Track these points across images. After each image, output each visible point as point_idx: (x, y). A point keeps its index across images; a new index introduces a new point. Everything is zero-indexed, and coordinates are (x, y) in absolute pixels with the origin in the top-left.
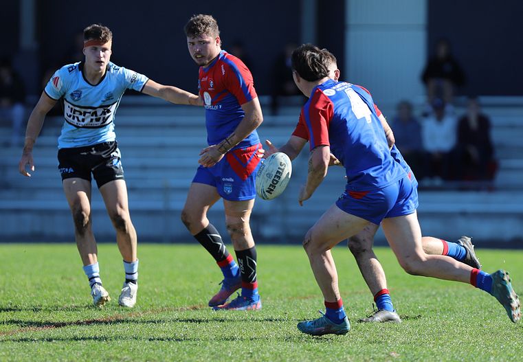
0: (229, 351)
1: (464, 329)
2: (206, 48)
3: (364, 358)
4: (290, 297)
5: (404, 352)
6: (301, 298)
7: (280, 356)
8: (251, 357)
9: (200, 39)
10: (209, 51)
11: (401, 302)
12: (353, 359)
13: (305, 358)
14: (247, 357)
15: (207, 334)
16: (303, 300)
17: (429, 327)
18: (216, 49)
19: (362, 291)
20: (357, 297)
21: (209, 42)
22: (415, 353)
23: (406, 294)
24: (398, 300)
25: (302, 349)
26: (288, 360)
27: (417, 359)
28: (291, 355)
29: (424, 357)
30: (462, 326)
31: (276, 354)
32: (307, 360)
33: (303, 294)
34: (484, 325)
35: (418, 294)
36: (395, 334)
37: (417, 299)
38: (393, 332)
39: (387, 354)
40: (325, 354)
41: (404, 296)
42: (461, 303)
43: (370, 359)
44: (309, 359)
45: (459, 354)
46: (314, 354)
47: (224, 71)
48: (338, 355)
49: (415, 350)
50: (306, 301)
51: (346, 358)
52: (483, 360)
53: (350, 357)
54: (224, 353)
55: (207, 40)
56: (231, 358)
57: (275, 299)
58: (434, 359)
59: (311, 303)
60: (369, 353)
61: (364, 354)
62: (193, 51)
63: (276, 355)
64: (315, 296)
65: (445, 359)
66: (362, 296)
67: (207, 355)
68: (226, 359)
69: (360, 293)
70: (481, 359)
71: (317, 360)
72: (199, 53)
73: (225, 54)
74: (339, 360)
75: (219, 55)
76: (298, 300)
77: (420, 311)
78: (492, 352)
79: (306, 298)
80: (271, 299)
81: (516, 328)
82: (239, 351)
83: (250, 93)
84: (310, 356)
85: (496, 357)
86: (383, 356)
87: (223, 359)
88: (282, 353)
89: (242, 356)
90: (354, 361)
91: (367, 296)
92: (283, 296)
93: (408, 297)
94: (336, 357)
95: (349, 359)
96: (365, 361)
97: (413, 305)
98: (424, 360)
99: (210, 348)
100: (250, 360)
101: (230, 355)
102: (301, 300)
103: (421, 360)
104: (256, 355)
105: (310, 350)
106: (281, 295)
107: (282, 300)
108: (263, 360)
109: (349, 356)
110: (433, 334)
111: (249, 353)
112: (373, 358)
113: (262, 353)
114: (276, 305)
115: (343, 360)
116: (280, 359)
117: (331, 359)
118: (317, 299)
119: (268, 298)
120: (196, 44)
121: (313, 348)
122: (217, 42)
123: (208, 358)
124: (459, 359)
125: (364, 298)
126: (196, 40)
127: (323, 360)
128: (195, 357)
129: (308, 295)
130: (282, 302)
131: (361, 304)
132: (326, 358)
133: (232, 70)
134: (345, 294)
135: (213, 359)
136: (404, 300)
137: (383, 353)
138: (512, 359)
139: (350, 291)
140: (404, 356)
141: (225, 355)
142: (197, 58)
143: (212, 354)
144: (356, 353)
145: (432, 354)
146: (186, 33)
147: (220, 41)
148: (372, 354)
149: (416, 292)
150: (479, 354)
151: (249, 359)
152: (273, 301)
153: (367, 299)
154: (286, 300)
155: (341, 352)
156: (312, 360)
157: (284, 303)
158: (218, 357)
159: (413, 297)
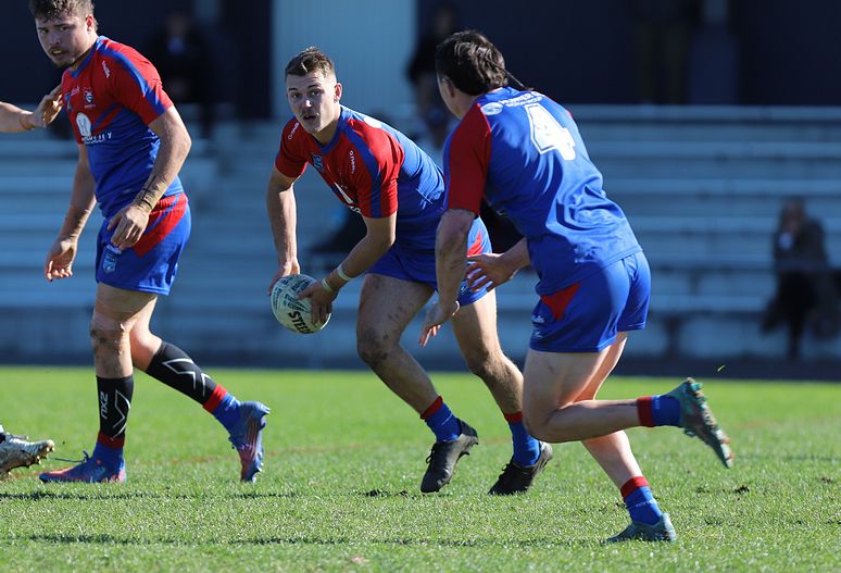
0: (67, 554)
1: (482, 514)
2: (70, 36)
3: (305, 566)
4: (175, 459)
5: (377, 556)
6: (194, 460)
7: (157, 563)
8: (107, 565)
9: (57, 22)
10: (74, 41)
11: (372, 469)
12: (287, 568)
13: (201, 567)
14: (100, 565)
15: (29, 524)
16: (198, 465)
17: (421, 511)
18: (87, 36)
19: (303, 448)
20: (292, 459)
21: (73, 27)
22: (397, 557)
23: (381, 454)
24: (367, 464)
25: (196, 550)
26: (172, 569)
27: (400, 568)
28: (177, 562)
29: (412, 563)
30: (478, 510)
31: (151, 560)
32: (205, 569)
33: (199, 454)
34: (517, 508)
35: (402, 453)
36: (361, 524)
37: (399, 461)
38: (358, 520)
39: (346, 559)
40: (237, 560)
41: (377, 458)
42: (478, 469)
43: (316, 569)
44: (209, 568)
45: (474, 558)
46: (219, 561)
47: (107, 72)
48: (261, 562)
49: (397, 552)
50: (204, 465)
51: (275, 567)
52: (516, 570)
53: (282, 566)
54: (58, 558)
55: (70, 22)
56: (72, 567)
57: (149, 463)
58: (429, 569)
59: (213, 471)
60: (314, 557)
61: (306, 560)
62: (46, 42)
63: (151, 563)
64: (219, 457)
65: (449, 568)
66: (302, 458)
67: (28, 562)
68: (62, 569)
69: (299, 453)
70: (512, 567)
71: (222, 570)
72: (56, 47)
73: (106, 41)
74: (262, 569)
75: (95, 44)
76: (190, 465)
77: (405, 484)
78: (532, 555)
79: (203, 460)
80: (142, 462)
81: (574, 514)
82: (84, 553)
83: (159, 102)
84: (212, 563)
85: (538, 564)
86: (339, 562)
87: (56, 569)
88: (161, 558)
89: (90, 562)
90: (287, 571)
91: (312, 458)
92: (163, 458)
93: (384, 458)
94: (257, 565)
95: (280, 569)
96: (309, 571)
97: (392, 472)
98: (413, 570)
99: (34, 550)
100: (105, 571)
101: (69, 561)
102: (195, 466)
103: (406, 570)
104: (115, 562)
105: (210, 553)
106: (159, 455)
107: (161, 464)
108: (128, 571)
109: (279, 562)
110: (427, 523)
111: (104, 558)
112: (322, 567)
113: (126, 557)
114: (151, 473)
115: (268, 570)
116: (157, 569)
117: (247, 569)
118: (223, 463)
119: (137, 461)
120: (52, 30)
121: (215, 549)
122: (89, 24)
123: (31, 565)
124: (474, 567)
125: (305, 459)
126: (49, 24)
127: (234, 570)
128: (8, 566)
129: (207, 456)
130: (161, 468)
131: (300, 470)
132: (239, 567)
133: (121, 66)
134: (272, 454)
135: (39, 568)
136: (376, 465)
137: (340, 558)
138: (566, 568)
139: (282, 449)
140: (376, 563)
141: (61, 562)
142: (55, 55)
143: (38, 560)
144: (291, 557)
145: (427, 559)
146: (32, 11)
147: (94, 22)
148: (320, 560)
149: (397, 450)
150: (509, 559)
151: (103, 568)
152: (145, 466)
153: (311, 464)
154: (168, 464)
155: (266, 555)
156: (214, 569)
157: (165, 470)
158: (48, 565)
159: (393, 459)
